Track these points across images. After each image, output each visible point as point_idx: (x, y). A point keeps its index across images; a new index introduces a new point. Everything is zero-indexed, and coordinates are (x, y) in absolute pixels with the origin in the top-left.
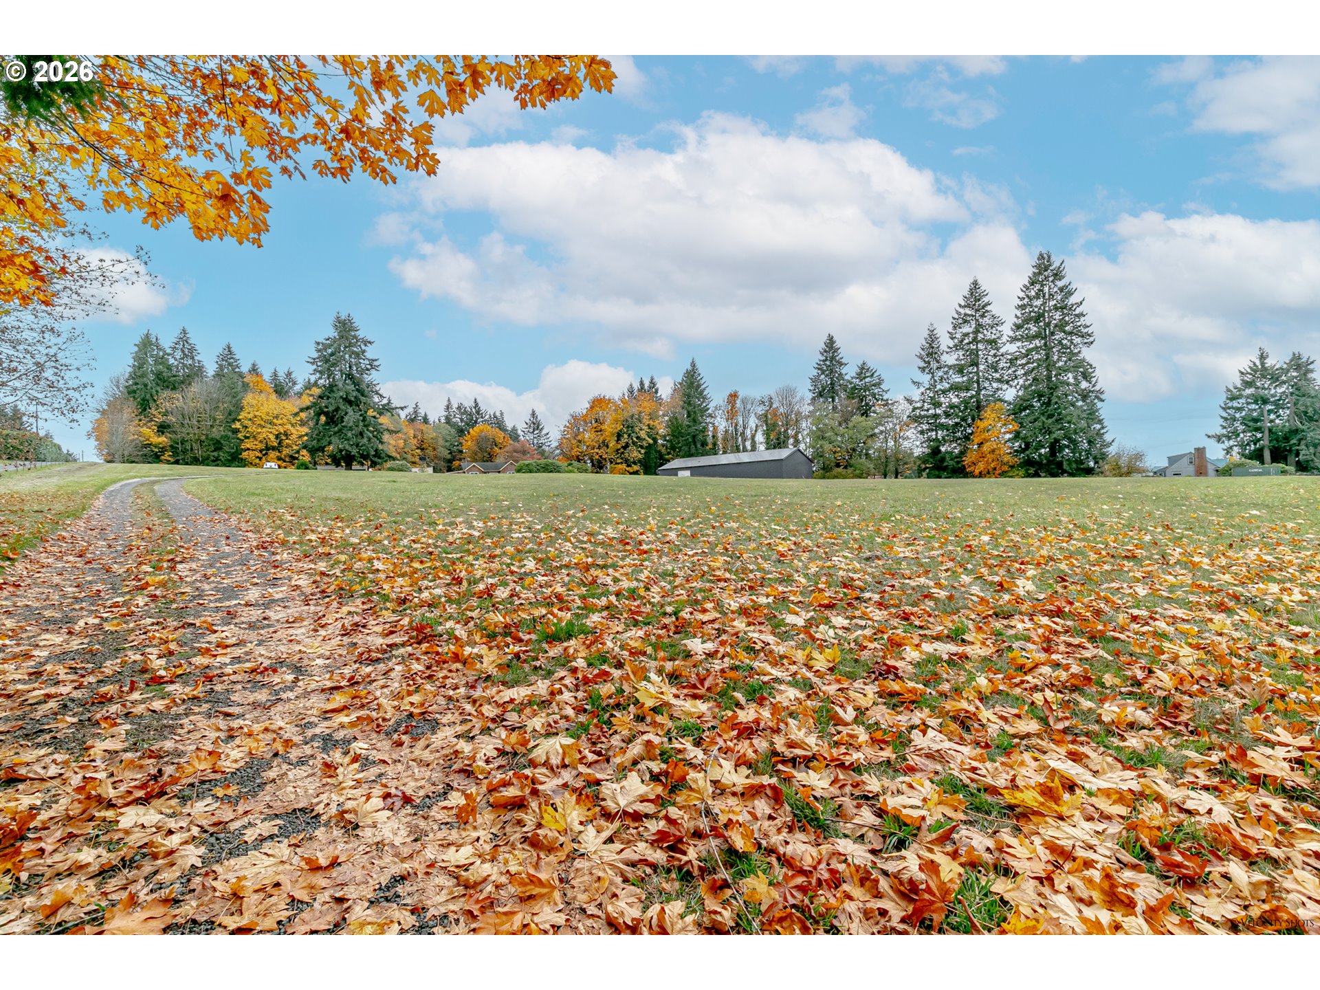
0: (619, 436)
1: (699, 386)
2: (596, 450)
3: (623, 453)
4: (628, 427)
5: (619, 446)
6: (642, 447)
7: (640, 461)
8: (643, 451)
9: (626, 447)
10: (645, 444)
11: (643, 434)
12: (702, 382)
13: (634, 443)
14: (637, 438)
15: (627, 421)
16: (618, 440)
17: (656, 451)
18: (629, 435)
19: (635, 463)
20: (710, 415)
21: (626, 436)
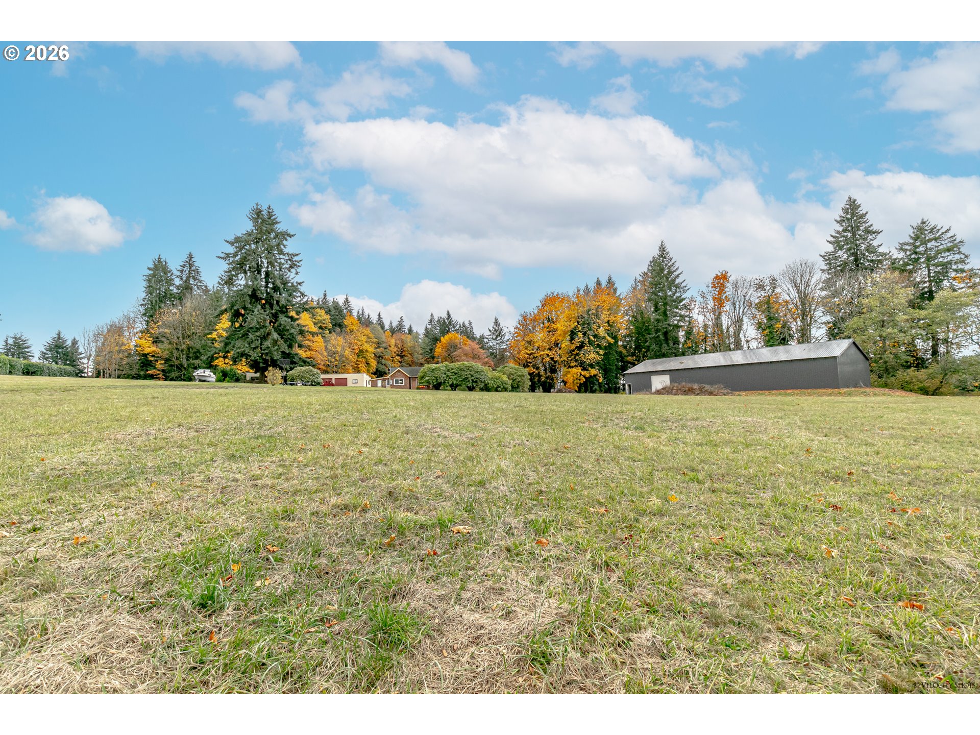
0: (573, 334)
1: (670, 273)
2: (547, 352)
3: (577, 354)
4: (585, 323)
5: (573, 347)
6: (599, 346)
7: (598, 363)
8: (602, 352)
9: (581, 347)
10: (604, 344)
11: (602, 332)
12: (673, 269)
13: (590, 342)
14: (595, 336)
15: (582, 317)
16: (572, 339)
17: (616, 352)
18: (585, 334)
19: (592, 366)
20: (685, 307)
21: (580, 335)
